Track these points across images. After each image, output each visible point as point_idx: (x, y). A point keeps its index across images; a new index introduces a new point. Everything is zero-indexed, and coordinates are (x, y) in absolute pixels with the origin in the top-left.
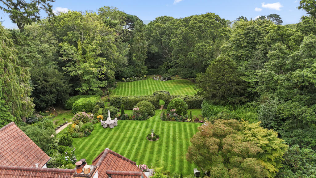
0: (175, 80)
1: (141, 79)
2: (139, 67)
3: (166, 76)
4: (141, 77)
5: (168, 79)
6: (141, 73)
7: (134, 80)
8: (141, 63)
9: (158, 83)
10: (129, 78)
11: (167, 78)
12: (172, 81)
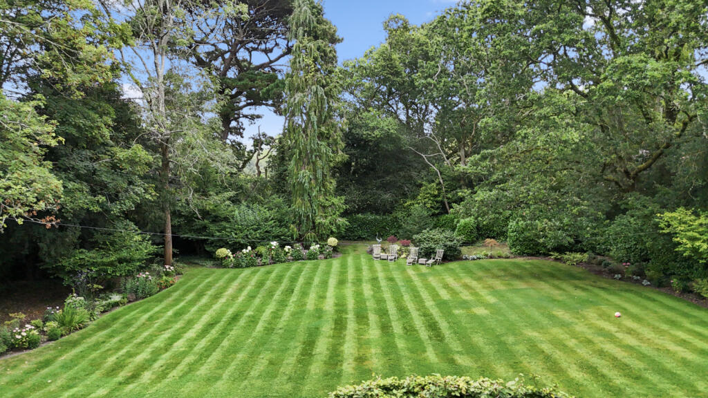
0: (484, 262)
1: (312, 257)
2: (306, 198)
3: (436, 242)
4: (315, 247)
5: (446, 259)
6: (314, 227)
7: (275, 260)
8: (316, 179)
9: (397, 275)
10: (253, 248)
11: (440, 252)
12: (470, 264)
